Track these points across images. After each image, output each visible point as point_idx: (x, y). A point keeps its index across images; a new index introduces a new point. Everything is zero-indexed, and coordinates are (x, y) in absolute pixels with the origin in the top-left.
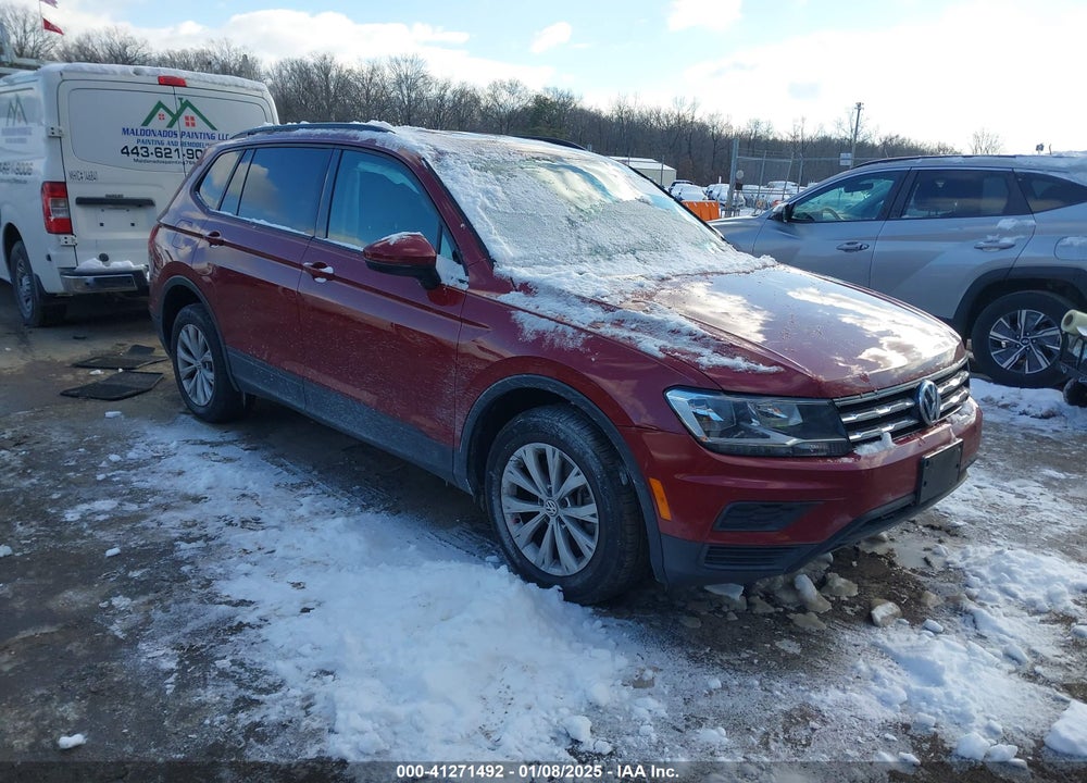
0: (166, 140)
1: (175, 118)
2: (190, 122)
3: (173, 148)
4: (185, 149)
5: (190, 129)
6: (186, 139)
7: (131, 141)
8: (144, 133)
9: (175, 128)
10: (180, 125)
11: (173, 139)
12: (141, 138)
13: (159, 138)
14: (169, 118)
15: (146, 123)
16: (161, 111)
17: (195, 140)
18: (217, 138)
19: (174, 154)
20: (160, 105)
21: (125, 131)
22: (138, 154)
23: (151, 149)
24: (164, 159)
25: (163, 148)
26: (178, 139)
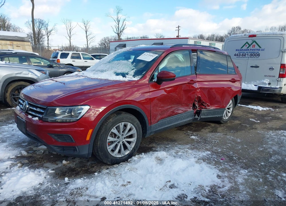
0: (245, 52)
1: (250, 46)
2: (254, 46)
3: (247, 54)
4: (250, 53)
5: (253, 48)
6: (251, 51)
7: (237, 52)
8: (241, 50)
9: (249, 48)
10: (251, 47)
11: (247, 51)
12: (240, 51)
13: (244, 51)
14: (248, 46)
15: (242, 48)
16: (247, 44)
17: (254, 51)
18: (260, 50)
19: (247, 55)
20: (247, 43)
21: (236, 50)
22: (238, 55)
23: (241, 54)
24: (244, 56)
25: (244, 54)
26: (249, 51)
